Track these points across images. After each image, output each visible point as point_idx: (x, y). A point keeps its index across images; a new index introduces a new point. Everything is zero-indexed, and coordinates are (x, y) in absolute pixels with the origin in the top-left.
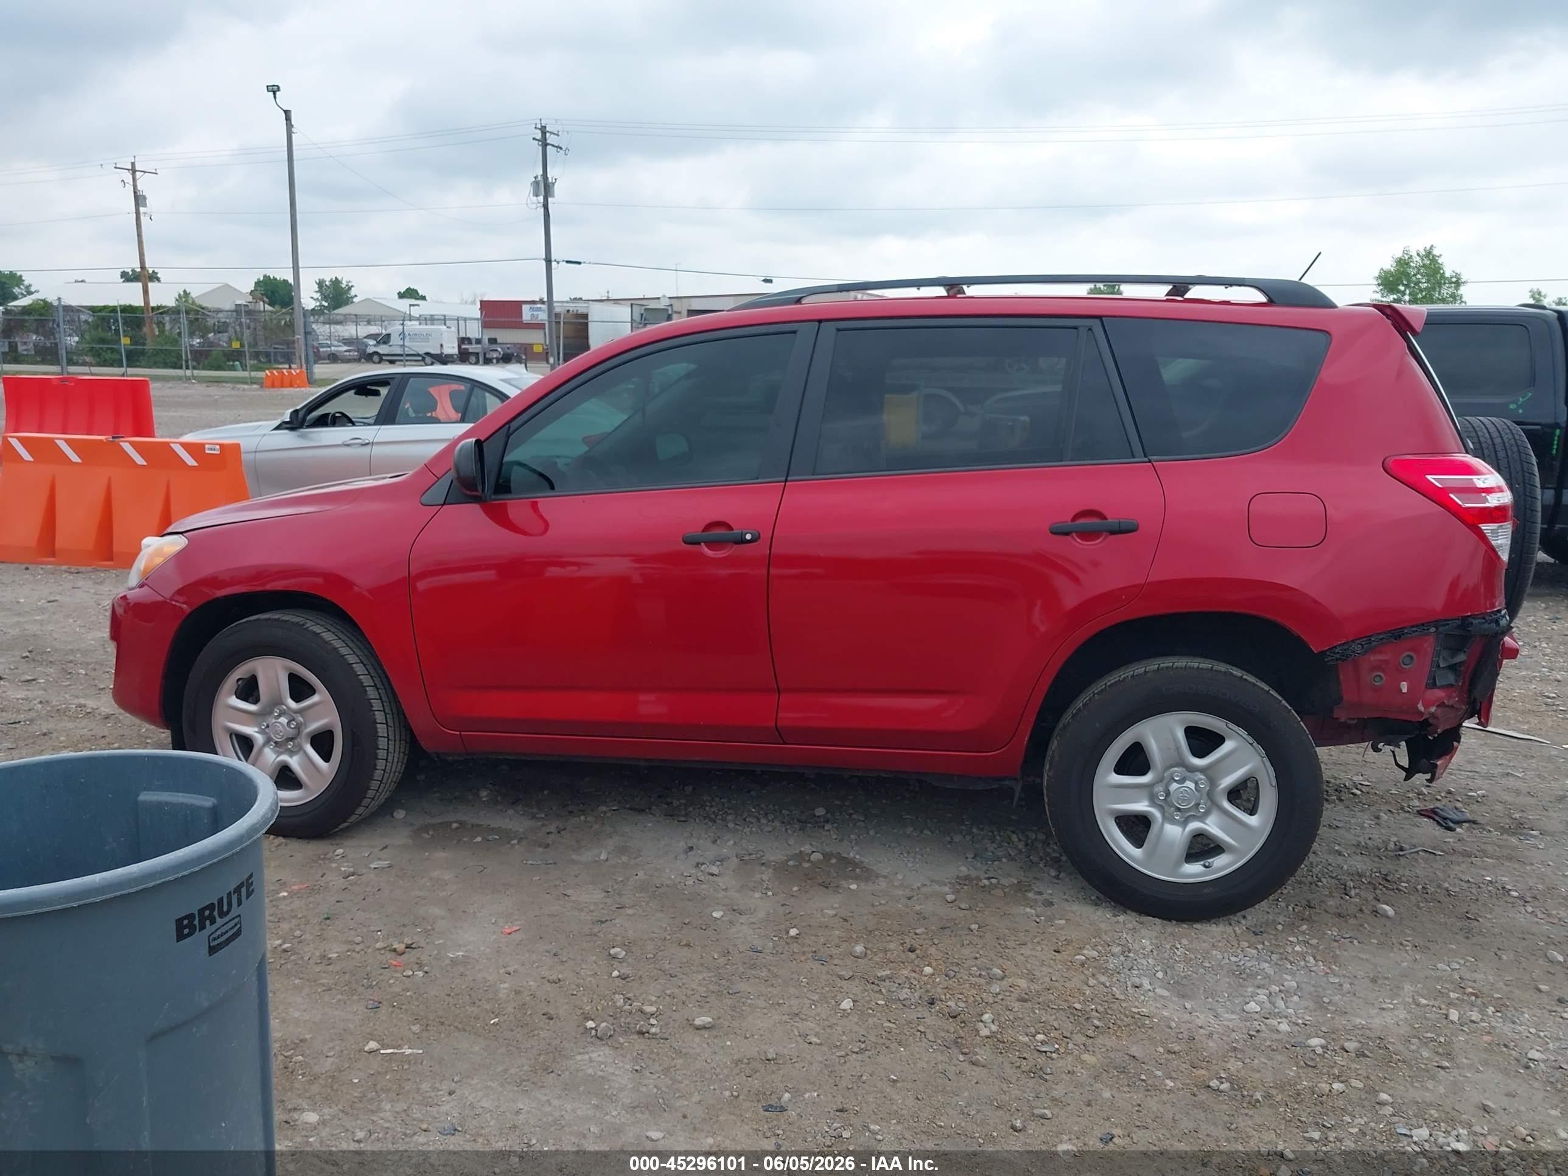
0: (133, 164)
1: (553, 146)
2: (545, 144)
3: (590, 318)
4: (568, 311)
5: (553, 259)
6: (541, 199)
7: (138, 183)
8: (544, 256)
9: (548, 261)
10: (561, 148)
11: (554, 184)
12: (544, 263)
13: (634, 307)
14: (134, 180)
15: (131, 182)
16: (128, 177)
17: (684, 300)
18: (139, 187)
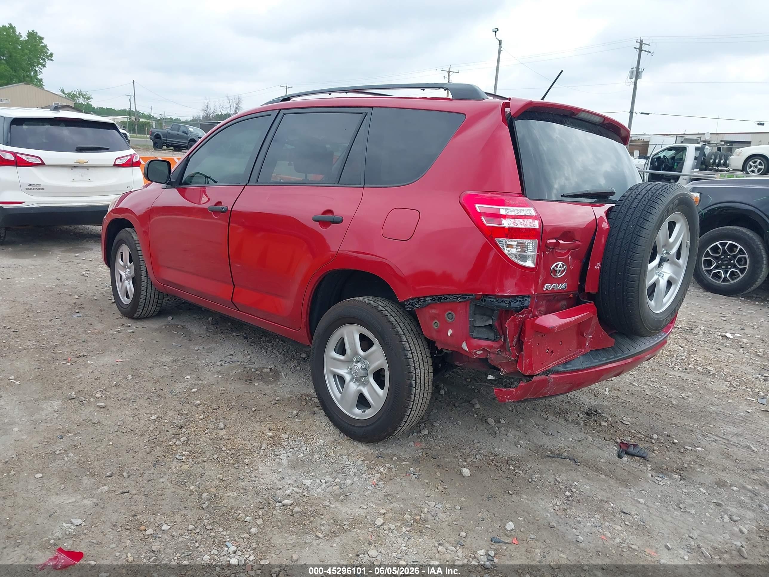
0: (449, 69)
1: (645, 51)
2: (641, 50)
3: (650, 143)
4: (639, 139)
5: (634, 112)
6: (633, 80)
7: (450, 77)
8: (630, 111)
9: (631, 113)
10: (650, 52)
11: (642, 72)
12: (629, 114)
13: (678, 137)
14: (449, 76)
15: (447, 77)
16: (446, 74)
17: (719, 135)
18: (450, 79)
